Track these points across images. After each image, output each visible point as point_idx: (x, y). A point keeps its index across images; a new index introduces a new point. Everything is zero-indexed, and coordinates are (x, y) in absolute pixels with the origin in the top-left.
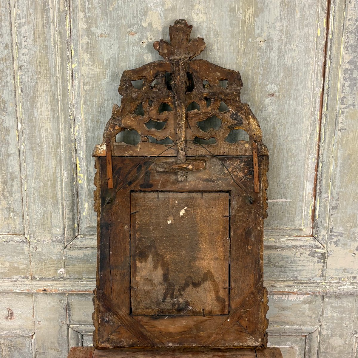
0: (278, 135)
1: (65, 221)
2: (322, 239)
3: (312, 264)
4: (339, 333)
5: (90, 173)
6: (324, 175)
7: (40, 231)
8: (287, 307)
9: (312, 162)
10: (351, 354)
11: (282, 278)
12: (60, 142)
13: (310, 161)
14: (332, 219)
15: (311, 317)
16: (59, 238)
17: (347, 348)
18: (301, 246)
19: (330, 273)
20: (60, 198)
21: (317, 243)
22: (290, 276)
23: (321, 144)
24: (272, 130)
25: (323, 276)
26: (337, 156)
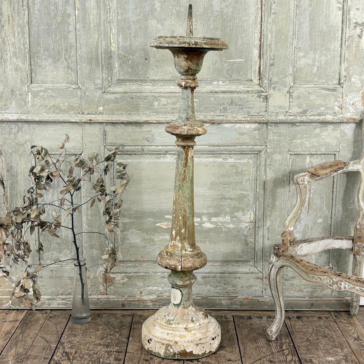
0: (236, 17)
1: (104, 75)
2: (265, 86)
3: (259, 103)
4: (278, 151)
5: (120, 43)
6: (265, 43)
7: (88, 81)
8: (244, 133)
9: (257, 36)
10: (287, 166)
11: (240, 113)
12: (101, 22)
13: (256, 34)
14: (271, 73)
15: (260, 140)
16: (100, 86)
17: (284, 161)
18: (252, 91)
19: (271, 109)
20: (100, 60)
21: (262, 89)
22: (246, 112)
23: (263, 24)
24: (231, 14)
25: (266, 111)
26: (272, 30)
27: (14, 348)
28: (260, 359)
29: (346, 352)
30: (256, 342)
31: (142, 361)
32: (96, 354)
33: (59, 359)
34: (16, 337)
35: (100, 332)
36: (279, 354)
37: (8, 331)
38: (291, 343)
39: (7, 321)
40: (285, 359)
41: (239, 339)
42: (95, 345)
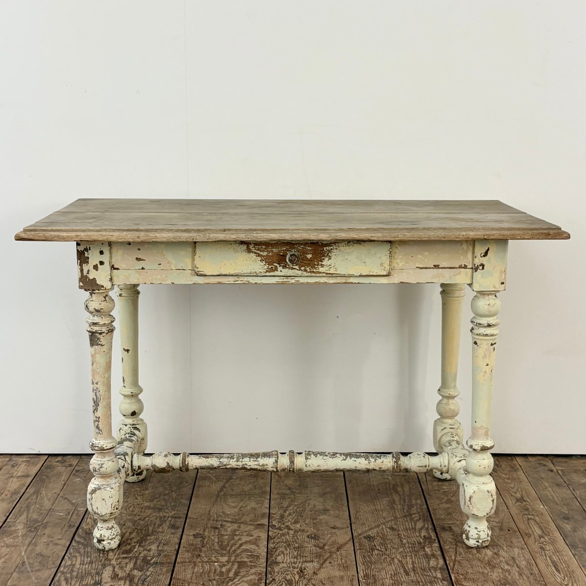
27: (25, 514)
28: (378, 526)
29: (502, 518)
30: (374, 504)
31: (210, 529)
32: (143, 520)
33: (90, 527)
34: (28, 499)
35: (150, 490)
36: (405, 520)
37: (15, 490)
38: (423, 505)
39: (14, 476)
40: (413, 527)
41: (350, 500)
42: (142, 508)
